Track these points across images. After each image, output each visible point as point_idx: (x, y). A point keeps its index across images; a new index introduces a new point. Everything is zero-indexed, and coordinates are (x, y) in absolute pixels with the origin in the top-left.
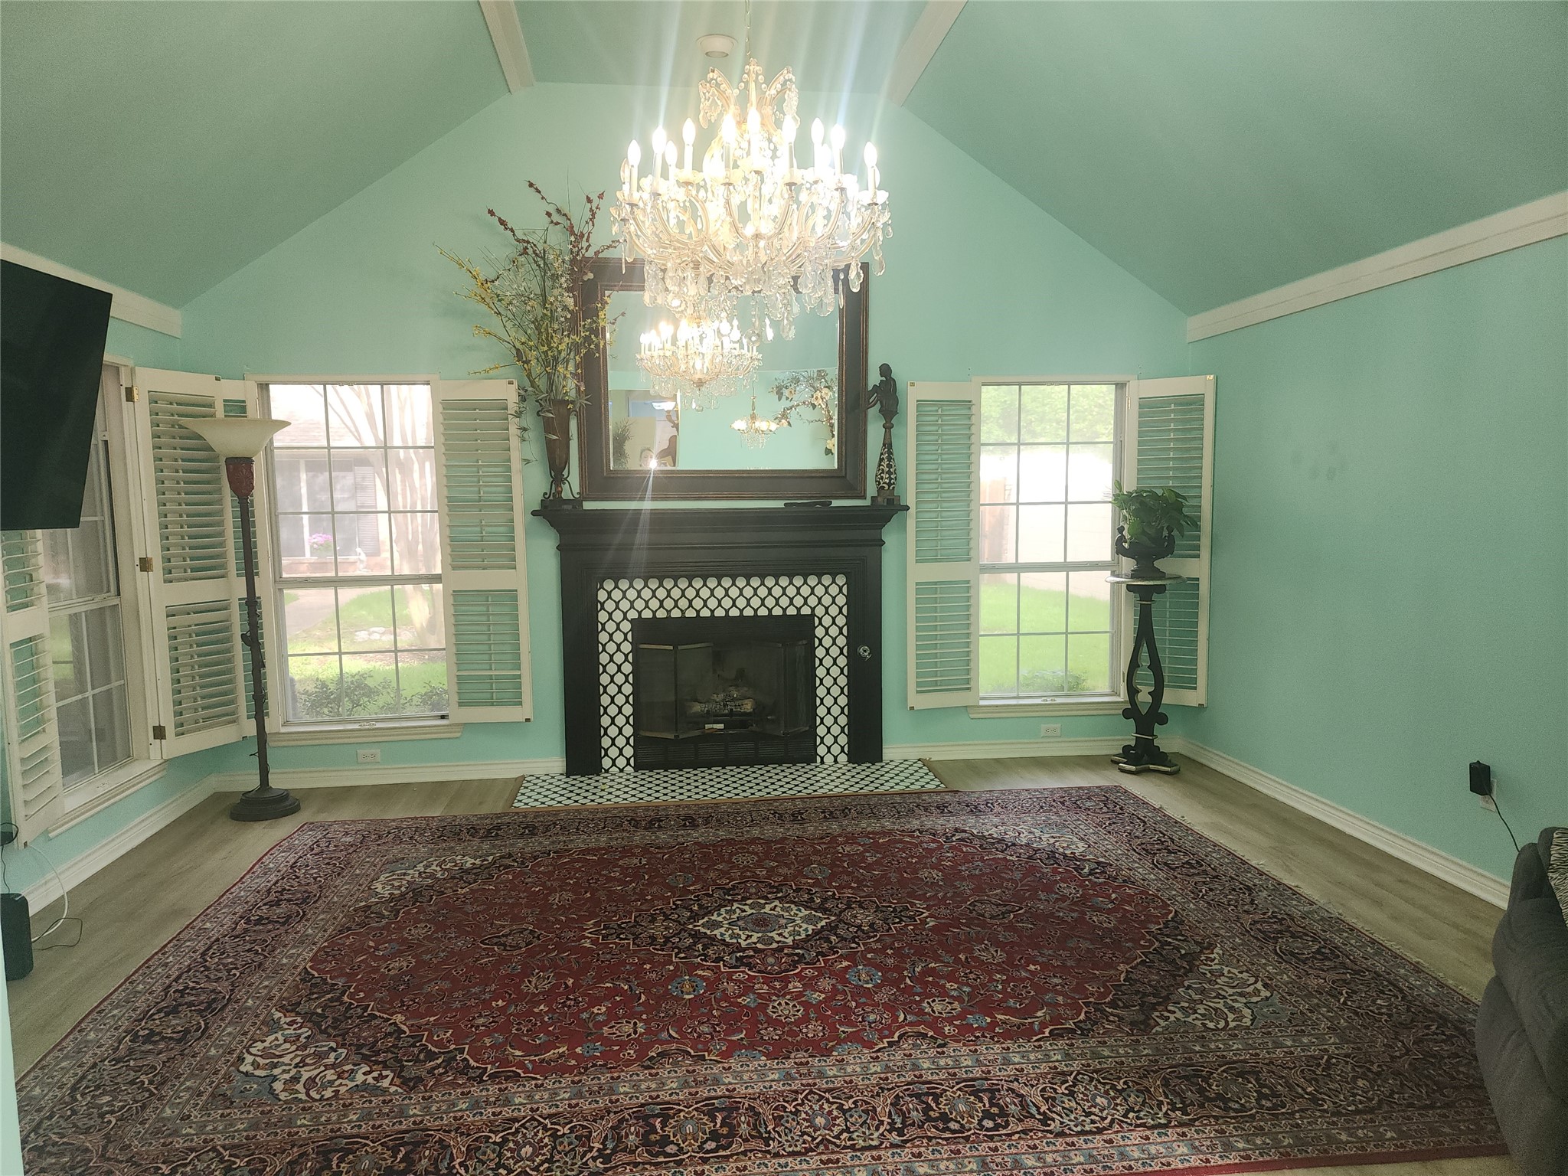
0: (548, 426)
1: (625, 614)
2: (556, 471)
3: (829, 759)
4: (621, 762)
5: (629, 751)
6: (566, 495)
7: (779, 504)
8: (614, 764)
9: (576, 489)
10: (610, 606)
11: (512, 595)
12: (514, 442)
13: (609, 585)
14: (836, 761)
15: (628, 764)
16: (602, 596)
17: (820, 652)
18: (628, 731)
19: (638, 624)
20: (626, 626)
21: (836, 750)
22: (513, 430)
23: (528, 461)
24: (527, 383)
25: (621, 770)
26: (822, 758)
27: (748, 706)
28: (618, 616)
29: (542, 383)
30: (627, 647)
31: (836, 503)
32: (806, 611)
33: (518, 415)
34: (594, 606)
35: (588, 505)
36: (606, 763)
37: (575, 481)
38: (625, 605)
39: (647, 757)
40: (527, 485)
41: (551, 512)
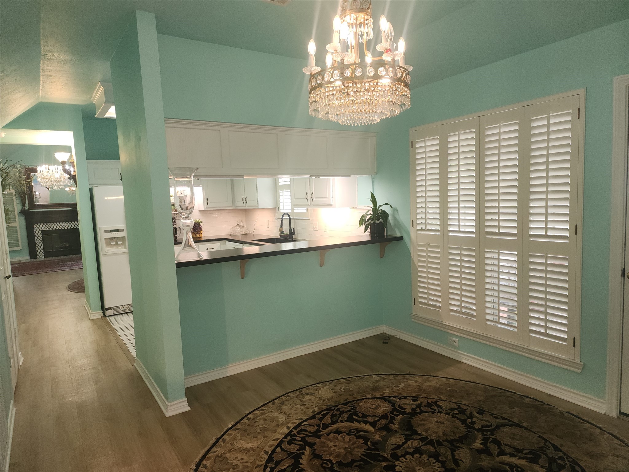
0: (21, 197)
1: (40, 230)
2: (24, 204)
5: (43, 254)
6: (26, 209)
7: (71, 209)
8: (40, 257)
9: (28, 208)
10: (36, 228)
11: (16, 227)
12: (14, 200)
13: (36, 225)
15: (43, 257)
16: (35, 226)
18: (42, 251)
19: (43, 231)
20: (40, 232)
22: (14, 198)
23: (18, 203)
24: (17, 190)
25: (41, 258)
27: (68, 246)
28: (38, 230)
29: (20, 190)
30: (41, 236)
33: (15, 195)
34: (33, 229)
35: (30, 211)
36: (38, 257)
37: (27, 207)
38: (40, 228)
39: (46, 254)
40: (18, 207)
41: (23, 212)
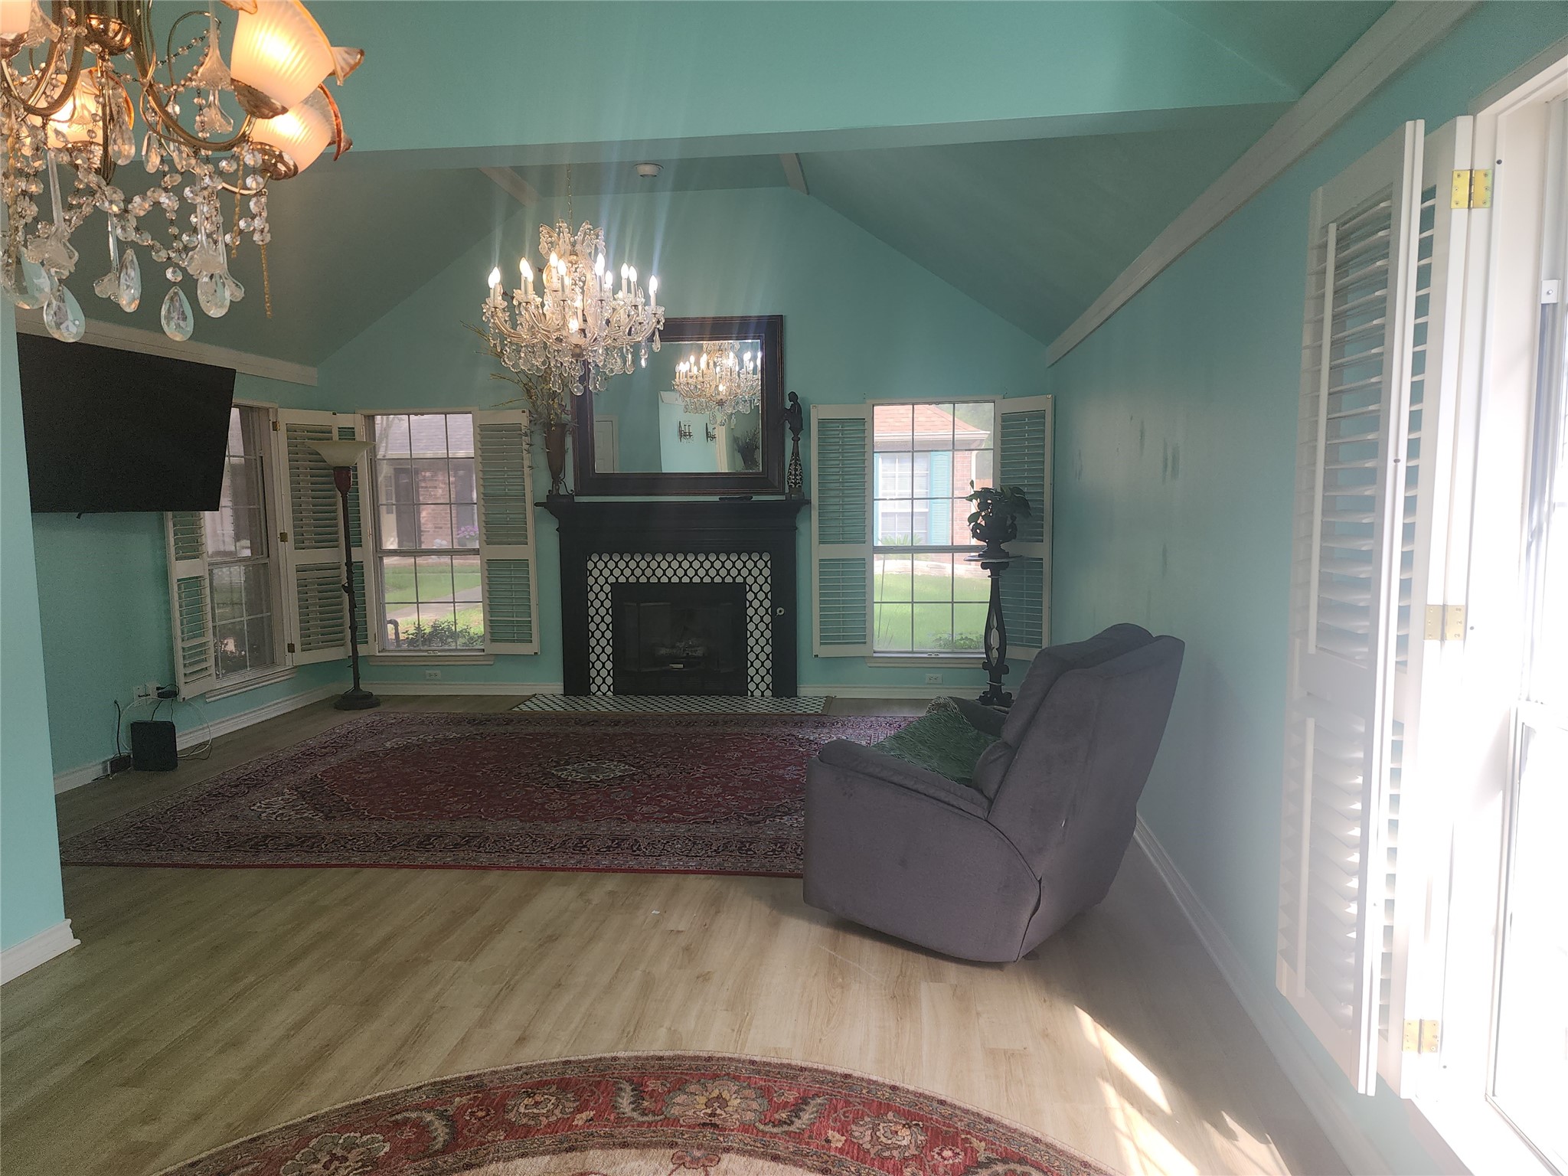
0: (551, 443)
1: (606, 579)
2: (556, 474)
3: (757, 693)
4: (604, 688)
5: (610, 680)
6: (562, 492)
7: (716, 498)
8: (599, 690)
9: (571, 487)
10: (596, 573)
11: (525, 564)
12: (526, 453)
13: (595, 558)
14: (763, 695)
15: (609, 690)
16: (590, 566)
17: (750, 612)
19: (615, 586)
20: (607, 588)
21: (762, 686)
22: (526, 446)
23: (536, 468)
24: (534, 411)
25: (604, 694)
26: (752, 692)
27: (700, 652)
28: (601, 580)
30: (608, 604)
31: (755, 498)
32: (739, 580)
33: (529, 434)
34: (585, 573)
35: (578, 499)
36: (593, 690)
37: (569, 481)
38: (606, 573)
39: (623, 685)
40: (535, 484)
41: (554, 504)
